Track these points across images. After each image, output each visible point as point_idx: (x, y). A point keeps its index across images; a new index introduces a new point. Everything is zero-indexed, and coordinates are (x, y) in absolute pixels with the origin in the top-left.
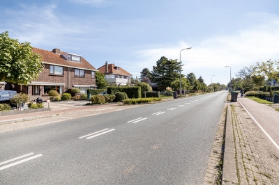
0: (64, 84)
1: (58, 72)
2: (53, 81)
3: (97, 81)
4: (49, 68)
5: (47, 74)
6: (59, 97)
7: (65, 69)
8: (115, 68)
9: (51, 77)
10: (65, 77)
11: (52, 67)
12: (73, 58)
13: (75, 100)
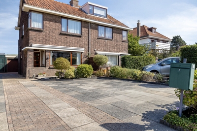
0: (82, 50)
1: (75, 29)
2: (66, 44)
3: (129, 47)
4: (60, 22)
5: (58, 32)
6: (71, 70)
7: (85, 24)
8: (151, 30)
9: (63, 37)
10: (84, 38)
11: (64, 21)
12: (96, 11)
13: (100, 77)
